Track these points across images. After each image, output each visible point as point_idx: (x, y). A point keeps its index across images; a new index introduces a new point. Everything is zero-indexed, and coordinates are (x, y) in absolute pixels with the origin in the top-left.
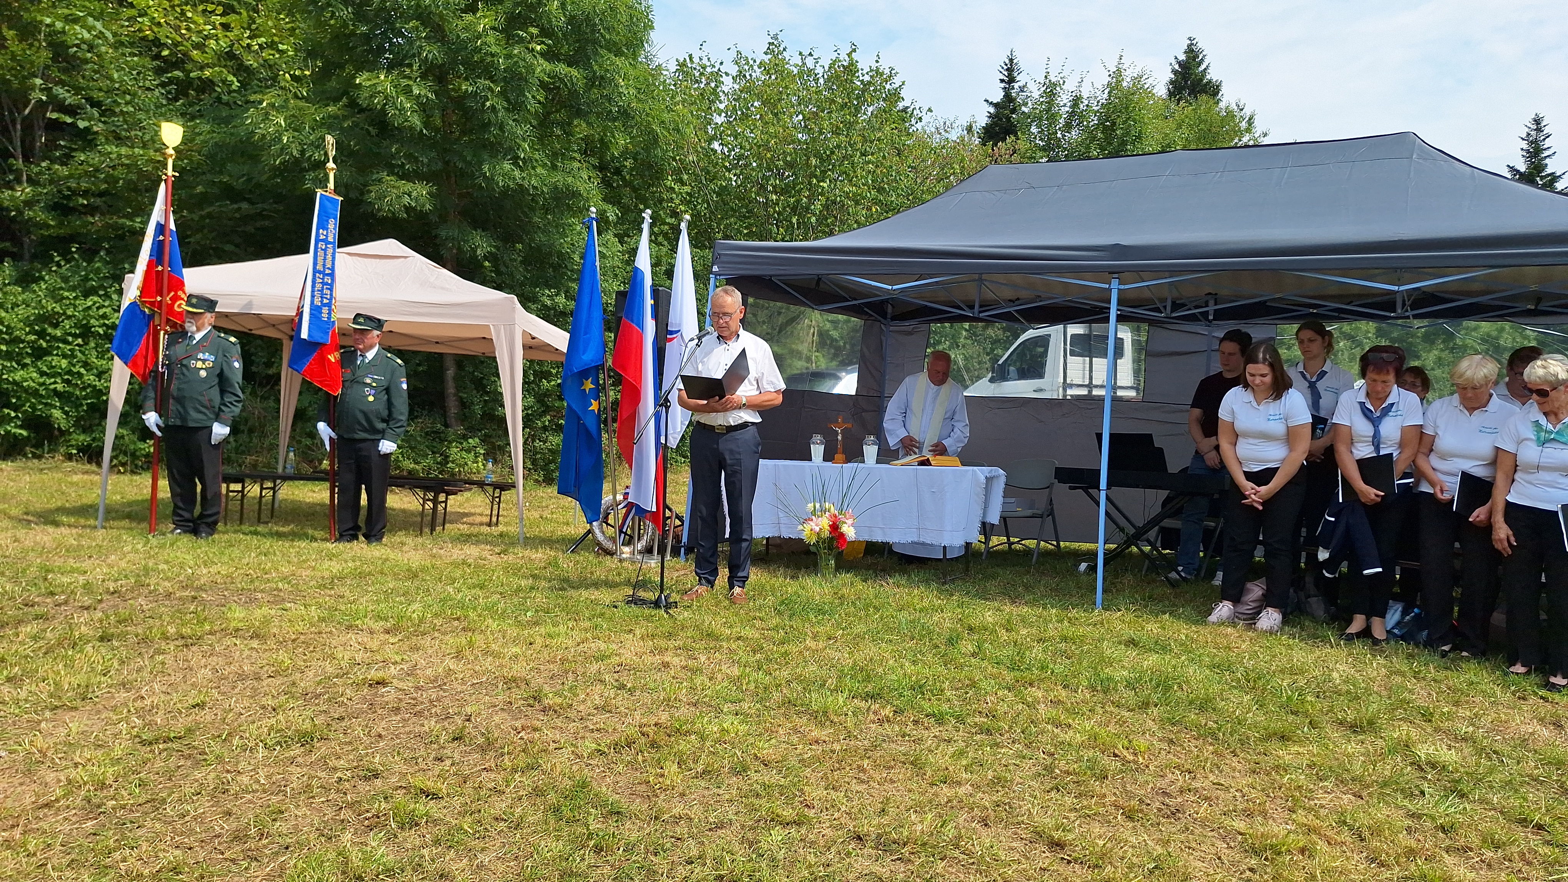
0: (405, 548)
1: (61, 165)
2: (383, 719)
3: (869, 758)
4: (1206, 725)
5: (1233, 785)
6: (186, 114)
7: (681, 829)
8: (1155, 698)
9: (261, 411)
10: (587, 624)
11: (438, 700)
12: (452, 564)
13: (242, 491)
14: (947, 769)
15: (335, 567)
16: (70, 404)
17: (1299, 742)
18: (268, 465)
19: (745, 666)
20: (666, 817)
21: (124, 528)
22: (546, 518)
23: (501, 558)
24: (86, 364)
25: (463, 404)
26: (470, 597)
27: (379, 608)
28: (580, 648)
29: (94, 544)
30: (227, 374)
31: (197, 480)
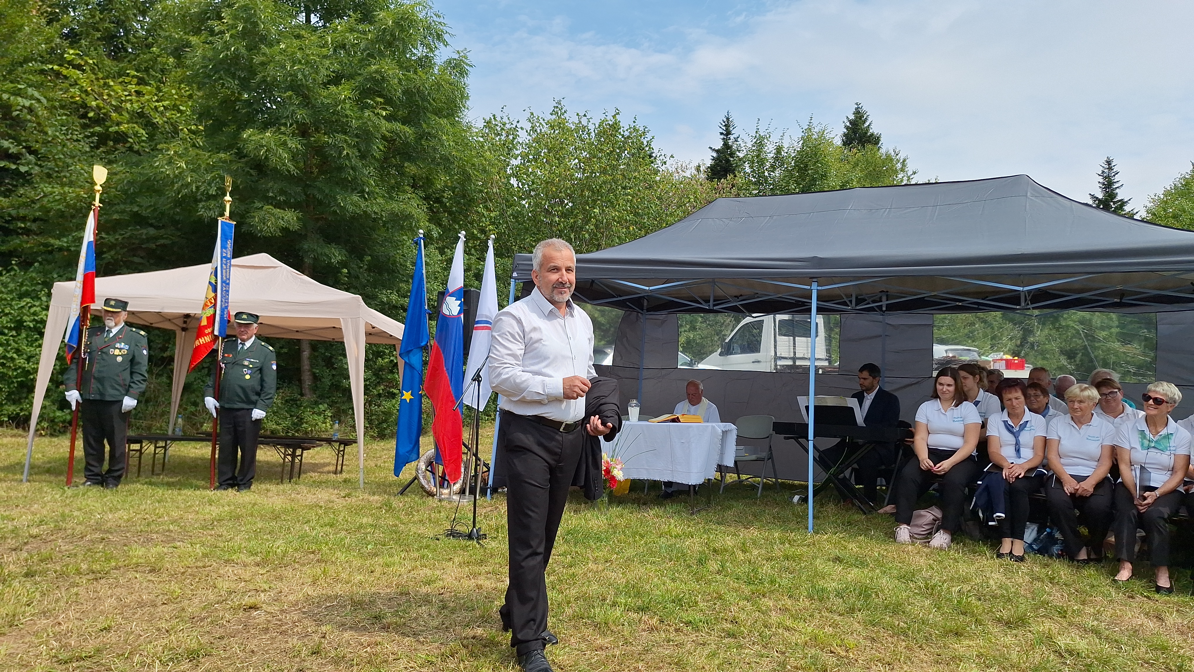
0: (270, 494)
2: (255, 638)
3: (642, 660)
4: (898, 625)
6: (107, 159)
8: (858, 605)
9: (156, 385)
10: (416, 555)
11: (299, 621)
12: (306, 506)
13: (140, 450)
14: (704, 668)
15: (214, 511)
17: (970, 637)
18: (161, 428)
21: (45, 481)
22: (380, 466)
23: (346, 501)
24: (18, 351)
25: (316, 378)
26: (322, 534)
27: (251, 545)
28: (411, 575)
29: (20, 495)
30: (138, 359)
31: (105, 441)
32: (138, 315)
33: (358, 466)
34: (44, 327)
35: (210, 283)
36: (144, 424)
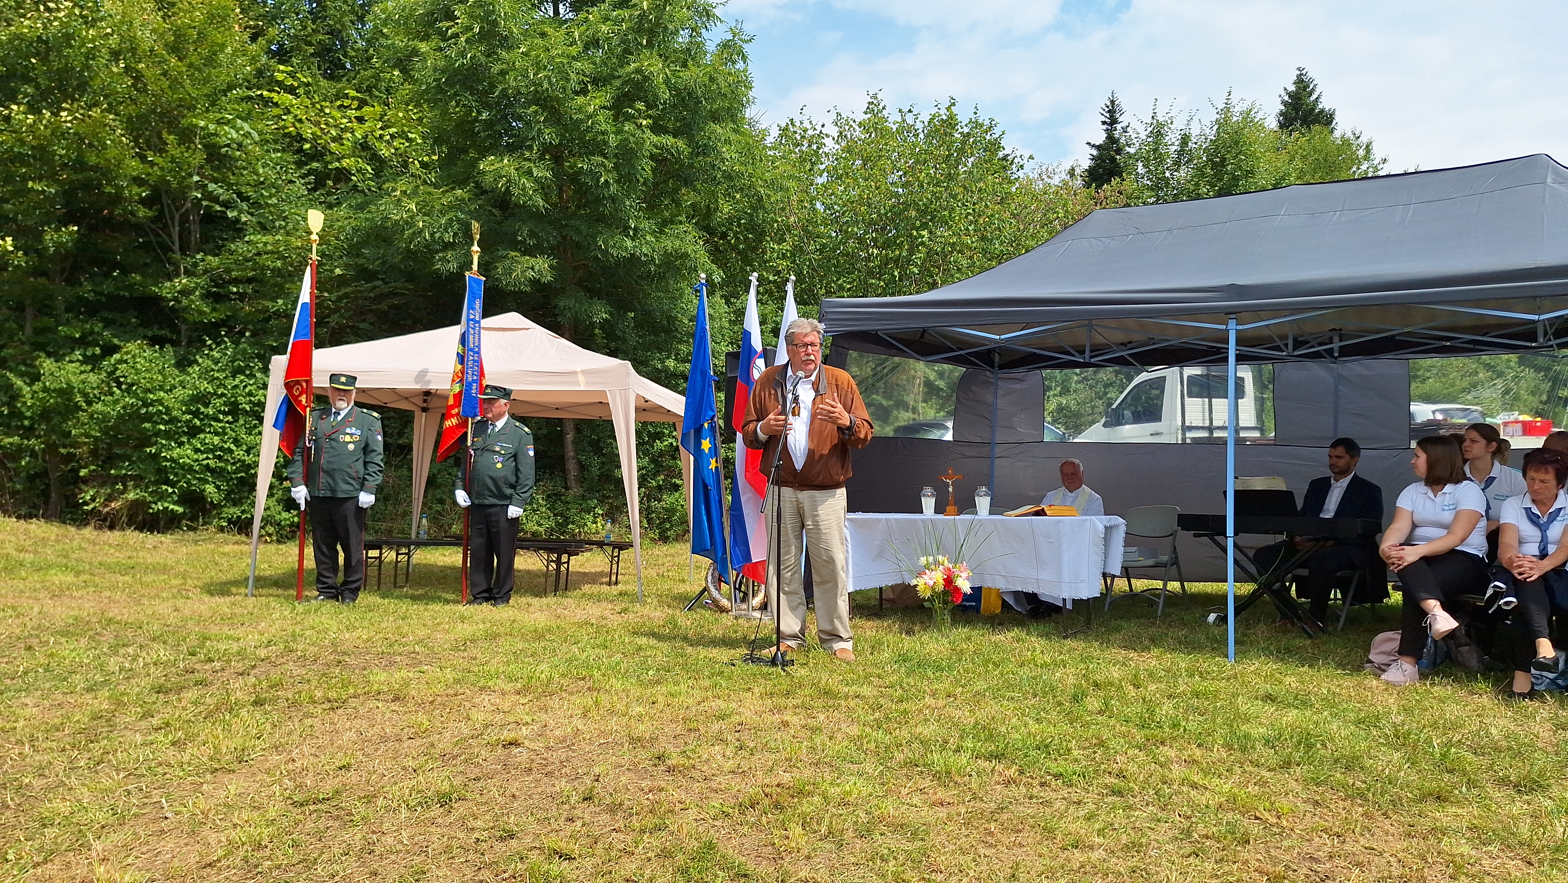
0: (531, 609)
1: (214, 256)
2: (516, 780)
3: (996, 821)
4: (1353, 785)
5: (1386, 850)
6: (324, 202)
8: (1297, 756)
10: (707, 683)
11: (568, 760)
12: (575, 623)
13: (380, 558)
14: (1078, 833)
15: (464, 630)
16: (221, 479)
17: (1458, 803)
18: (402, 531)
19: (864, 725)
21: (272, 595)
22: (663, 575)
24: (236, 442)
25: (582, 467)
26: (594, 659)
27: (509, 671)
28: (701, 707)
29: (245, 612)
30: (372, 446)
31: (339, 547)
32: (370, 392)
33: (635, 575)
34: (263, 411)
35: (458, 353)
36: (384, 526)
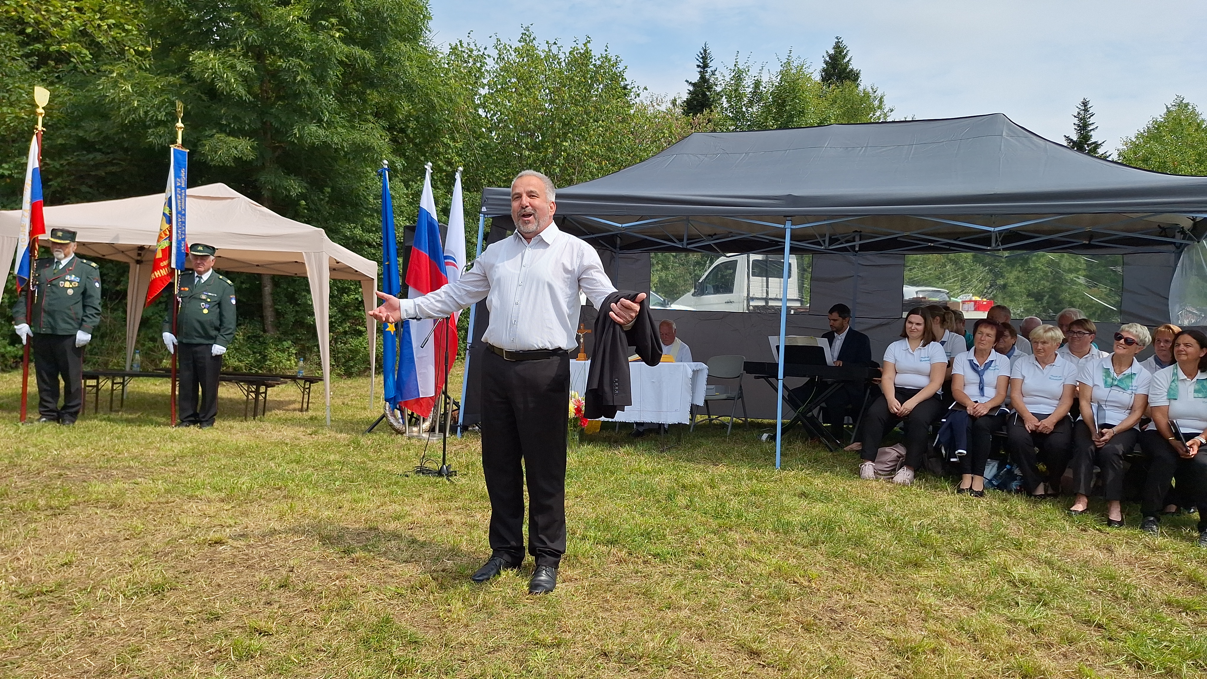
0: (233, 431)
2: (221, 572)
3: (610, 591)
4: (860, 557)
5: (881, 602)
6: (48, 79)
7: (466, 653)
8: (822, 537)
9: (111, 319)
10: (385, 491)
11: (266, 555)
12: (271, 443)
13: (97, 386)
14: (670, 597)
15: (177, 447)
17: (929, 568)
18: (118, 364)
20: (454, 644)
22: (347, 404)
23: (313, 438)
25: (278, 314)
26: (288, 470)
27: (215, 481)
28: (380, 510)
30: (90, 292)
31: (60, 377)
32: (89, 246)
33: (324, 403)
35: (164, 214)
36: (101, 359)
